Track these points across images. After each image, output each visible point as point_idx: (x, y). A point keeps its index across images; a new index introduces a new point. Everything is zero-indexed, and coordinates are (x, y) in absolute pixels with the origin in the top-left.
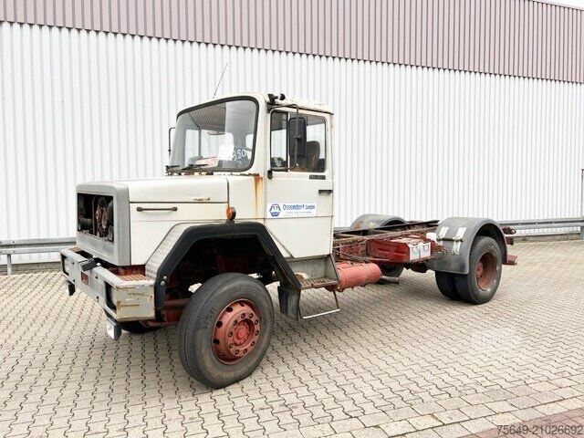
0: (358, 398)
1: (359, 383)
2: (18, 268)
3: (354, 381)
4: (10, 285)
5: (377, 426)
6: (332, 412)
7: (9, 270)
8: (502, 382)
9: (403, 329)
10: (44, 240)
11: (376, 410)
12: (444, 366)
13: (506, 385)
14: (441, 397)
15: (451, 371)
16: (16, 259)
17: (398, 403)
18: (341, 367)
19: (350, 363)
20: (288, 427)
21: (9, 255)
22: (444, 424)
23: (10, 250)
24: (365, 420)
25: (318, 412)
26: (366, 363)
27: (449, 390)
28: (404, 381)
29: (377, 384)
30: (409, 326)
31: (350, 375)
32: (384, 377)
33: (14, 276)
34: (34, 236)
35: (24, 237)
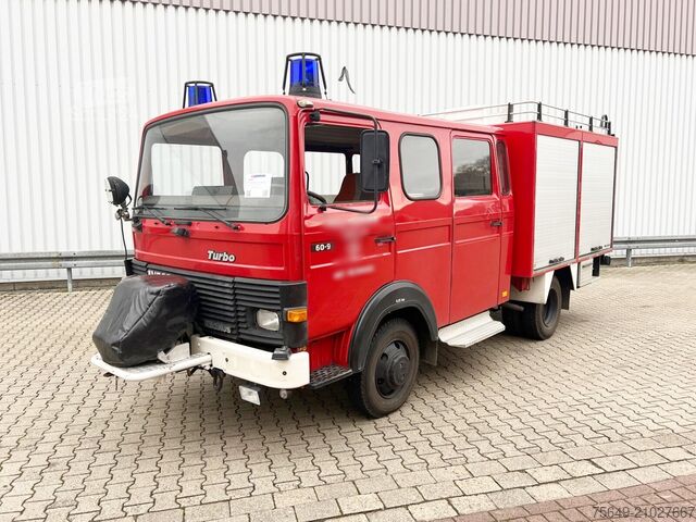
0: (496, 438)
1: (493, 421)
2: (79, 284)
3: (488, 419)
4: (72, 302)
5: (523, 471)
6: (465, 453)
7: (70, 286)
8: (673, 426)
9: (540, 362)
10: (108, 252)
11: (519, 453)
12: (597, 405)
13: (678, 429)
14: (599, 441)
15: (607, 411)
16: (76, 274)
17: (544, 444)
18: (470, 403)
19: (480, 398)
20: (414, 467)
21: (69, 269)
22: (606, 472)
23: (70, 263)
24: (507, 462)
25: (449, 453)
26: (499, 400)
27: (608, 433)
28: (549, 421)
29: (516, 424)
30: (547, 358)
31: (482, 412)
32: (525, 417)
33: (75, 293)
34: (96, 248)
35: (85, 248)
